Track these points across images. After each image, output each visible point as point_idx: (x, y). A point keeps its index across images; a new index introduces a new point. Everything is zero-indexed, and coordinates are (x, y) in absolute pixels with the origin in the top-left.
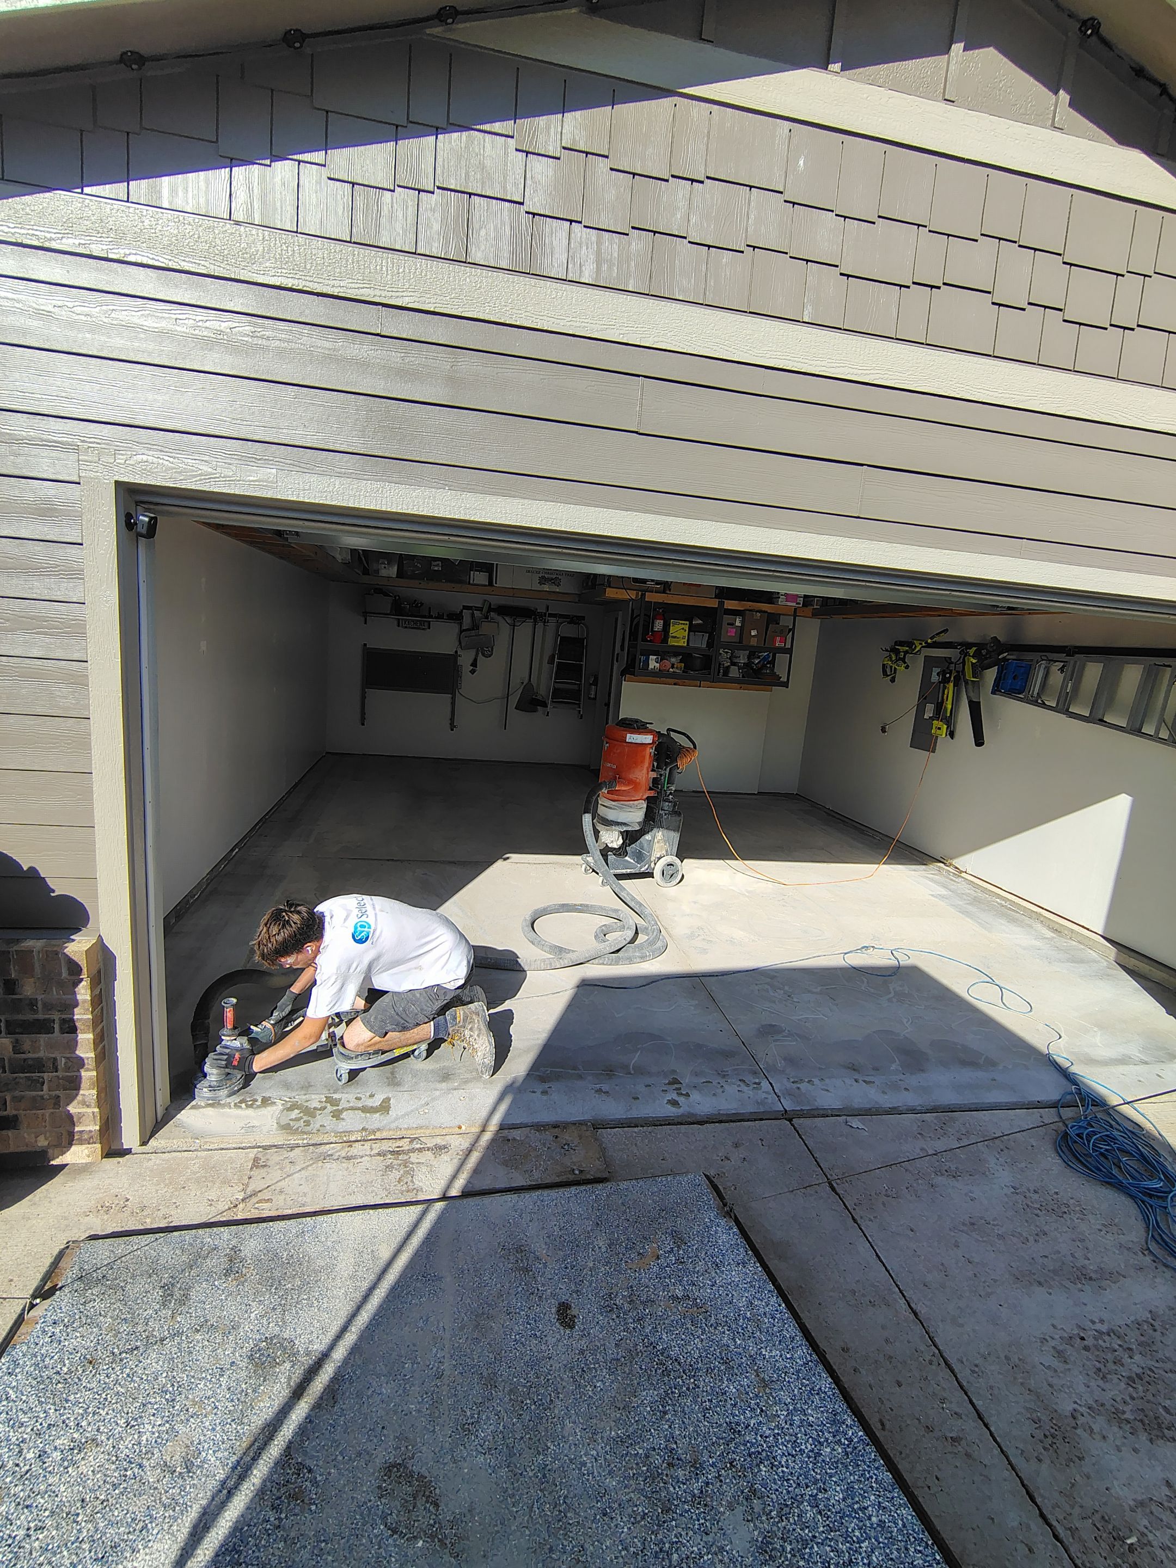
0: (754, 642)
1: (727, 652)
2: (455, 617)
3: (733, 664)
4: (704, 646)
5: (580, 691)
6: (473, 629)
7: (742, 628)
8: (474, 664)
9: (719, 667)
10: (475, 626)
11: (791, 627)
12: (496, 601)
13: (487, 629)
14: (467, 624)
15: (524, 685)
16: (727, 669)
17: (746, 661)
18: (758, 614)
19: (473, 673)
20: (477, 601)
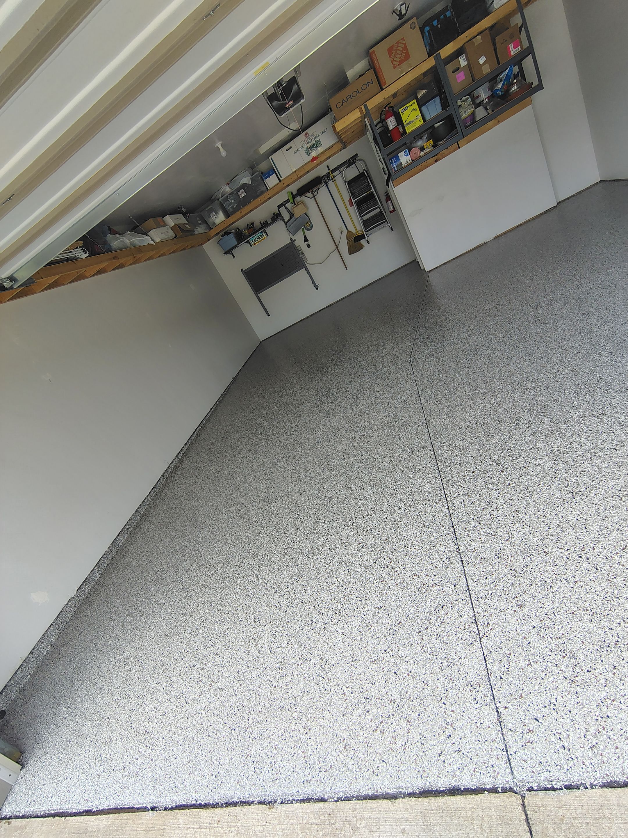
0: (486, 69)
1: (466, 100)
2: (276, 217)
3: (477, 106)
4: (440, 110)
5: (381, 211)
6: (291, 218)
7: (469, 65)
8: (306, 240)
10: (292, 215)
12: (294, 188)
13: (298, 212)
14: (287, 217)
15: (345, 231)
16: (473, 114)
17: (489, 93)
18: (479, 37)
19: (309, 246)
20: (283, 196)
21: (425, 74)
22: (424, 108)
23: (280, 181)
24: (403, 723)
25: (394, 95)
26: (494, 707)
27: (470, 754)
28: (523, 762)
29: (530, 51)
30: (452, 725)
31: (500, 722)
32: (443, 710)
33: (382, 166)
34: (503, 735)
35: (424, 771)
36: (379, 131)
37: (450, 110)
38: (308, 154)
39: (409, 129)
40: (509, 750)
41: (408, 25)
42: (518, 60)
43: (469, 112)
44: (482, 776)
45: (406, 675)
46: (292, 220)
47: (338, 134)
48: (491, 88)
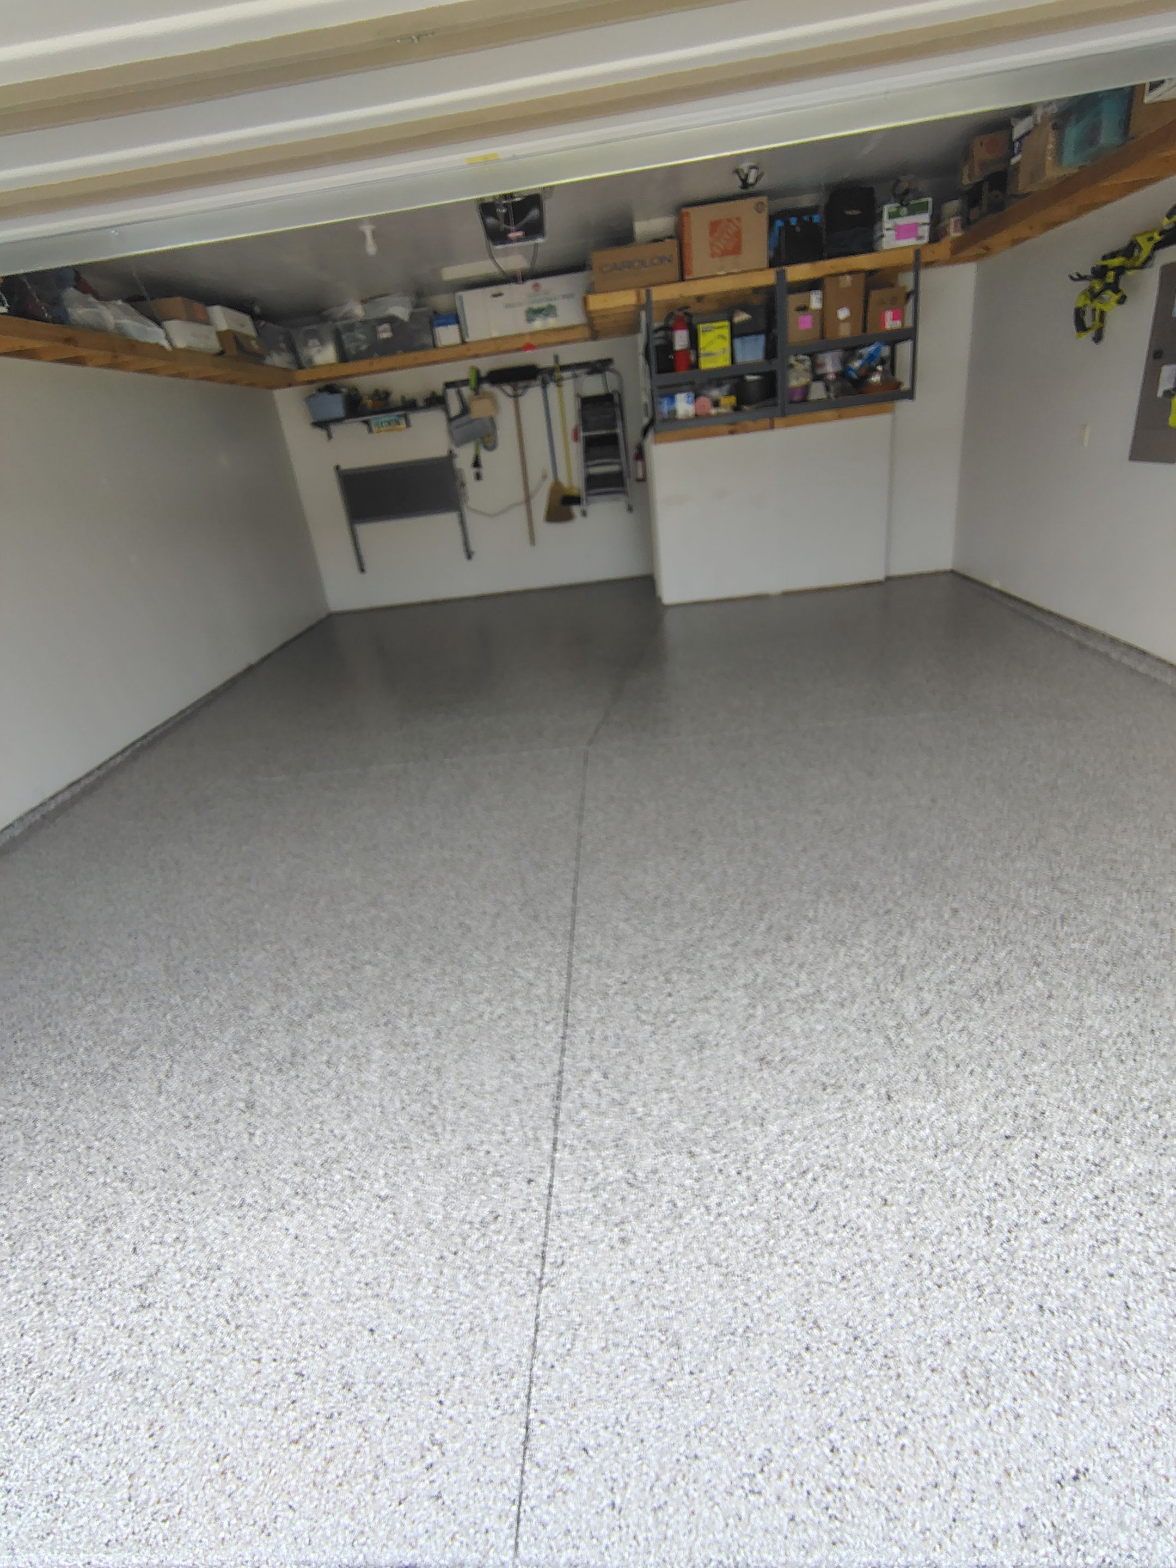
0: (845, 331)
1: (805, 360)
2: (436, 401)
3: (816, 378)
4: (761, 357)
5: (622, 472)
6: (463, 415)
7: (823, 311)
8: (477, 464)
9: (792, 390)
10: (465, 410)
11: (911, 288)
12: (486, 365)
13: (479, 409)
14: (455, 408)
15: (550, 480)
16: (806, 389)
17: (839, 368)
18: (848, 278)
19: (478, 477)
20: (460, 371)
21: (756, 290)
22: (738, 342)
23: (464, 342)
24: (354, 1433)
25: (699, 299)
26: (524, 1420)
27: (455, 1505)
28: (540, 1528)
29: (910, 334)
30: (441, 1445)
31: (525, 1449)
32: (435, 1415)
33: (645, 399)
34: (523, 1472)
35: (362, 1532)
36: (658, 342)
37: (775, 365)
38: (530, 320)
39: (706, 364)
40: (523, 1502)
41: (751, 202)
42: (894, 339)
43: (804, 380)
44: (464, 1549)
45: (390, 1337)
46: (464, 419)
47: (588, 313)
48: (845, 362)
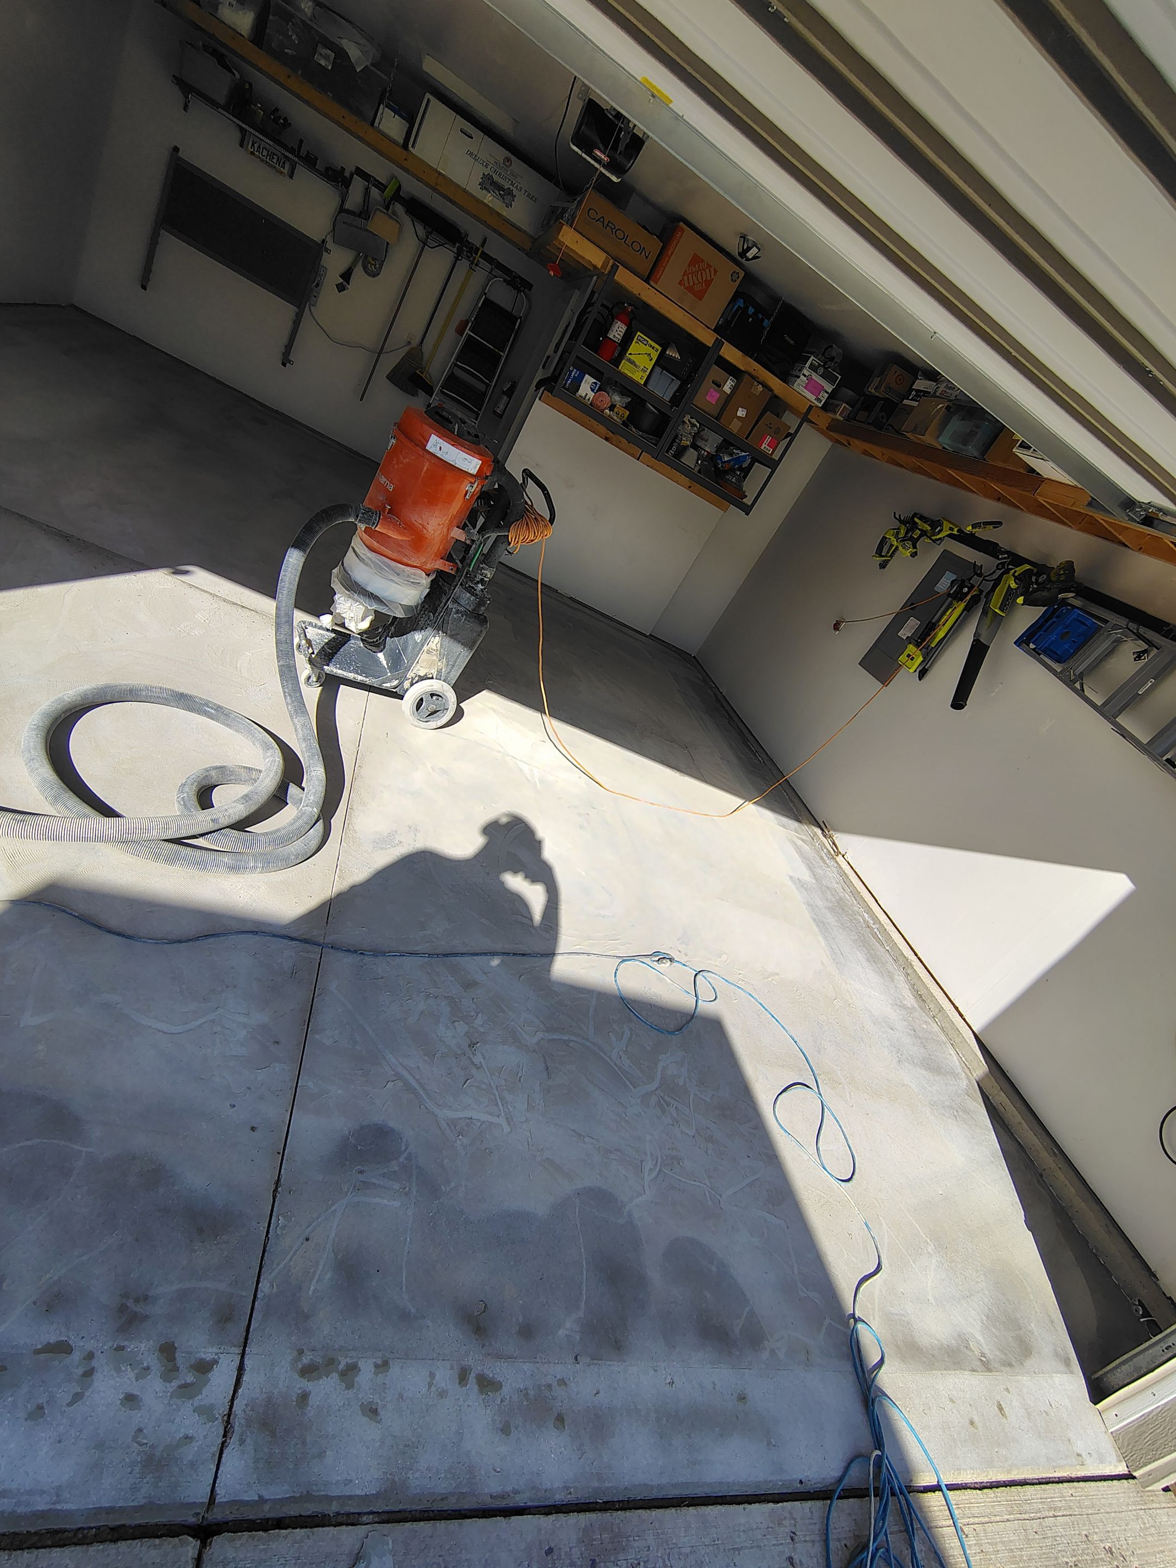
0: (735, 427)
1: (695, 425)
3: (695, 446)
4: (667, 398)
5: (484, 394)
6: (360, 216)
7: (729, 398)
8: (346, 276)
9: (674, 441)
10: (365, 213)
11: (792, 431)
12: (412, 187)
13: (381, 225)
14: (353, 203)
15: (410, 348)
16: (683, 449)
17: (714, 451)
18: (760, 388)
19: (341, 289)
20: (381, 169)
22: (659, 371)
23: (405, 146)
29: (772, 464)
33: (552, 352)
37: (674, 413)
39: (625, 368)
41: (733, 268)
42: (759, 458)
43: (685, 441)
46: (357, 221)
48: (719, 449)
